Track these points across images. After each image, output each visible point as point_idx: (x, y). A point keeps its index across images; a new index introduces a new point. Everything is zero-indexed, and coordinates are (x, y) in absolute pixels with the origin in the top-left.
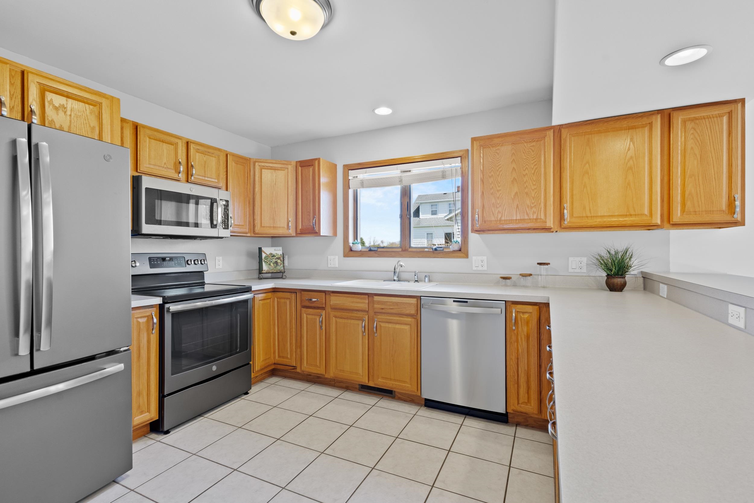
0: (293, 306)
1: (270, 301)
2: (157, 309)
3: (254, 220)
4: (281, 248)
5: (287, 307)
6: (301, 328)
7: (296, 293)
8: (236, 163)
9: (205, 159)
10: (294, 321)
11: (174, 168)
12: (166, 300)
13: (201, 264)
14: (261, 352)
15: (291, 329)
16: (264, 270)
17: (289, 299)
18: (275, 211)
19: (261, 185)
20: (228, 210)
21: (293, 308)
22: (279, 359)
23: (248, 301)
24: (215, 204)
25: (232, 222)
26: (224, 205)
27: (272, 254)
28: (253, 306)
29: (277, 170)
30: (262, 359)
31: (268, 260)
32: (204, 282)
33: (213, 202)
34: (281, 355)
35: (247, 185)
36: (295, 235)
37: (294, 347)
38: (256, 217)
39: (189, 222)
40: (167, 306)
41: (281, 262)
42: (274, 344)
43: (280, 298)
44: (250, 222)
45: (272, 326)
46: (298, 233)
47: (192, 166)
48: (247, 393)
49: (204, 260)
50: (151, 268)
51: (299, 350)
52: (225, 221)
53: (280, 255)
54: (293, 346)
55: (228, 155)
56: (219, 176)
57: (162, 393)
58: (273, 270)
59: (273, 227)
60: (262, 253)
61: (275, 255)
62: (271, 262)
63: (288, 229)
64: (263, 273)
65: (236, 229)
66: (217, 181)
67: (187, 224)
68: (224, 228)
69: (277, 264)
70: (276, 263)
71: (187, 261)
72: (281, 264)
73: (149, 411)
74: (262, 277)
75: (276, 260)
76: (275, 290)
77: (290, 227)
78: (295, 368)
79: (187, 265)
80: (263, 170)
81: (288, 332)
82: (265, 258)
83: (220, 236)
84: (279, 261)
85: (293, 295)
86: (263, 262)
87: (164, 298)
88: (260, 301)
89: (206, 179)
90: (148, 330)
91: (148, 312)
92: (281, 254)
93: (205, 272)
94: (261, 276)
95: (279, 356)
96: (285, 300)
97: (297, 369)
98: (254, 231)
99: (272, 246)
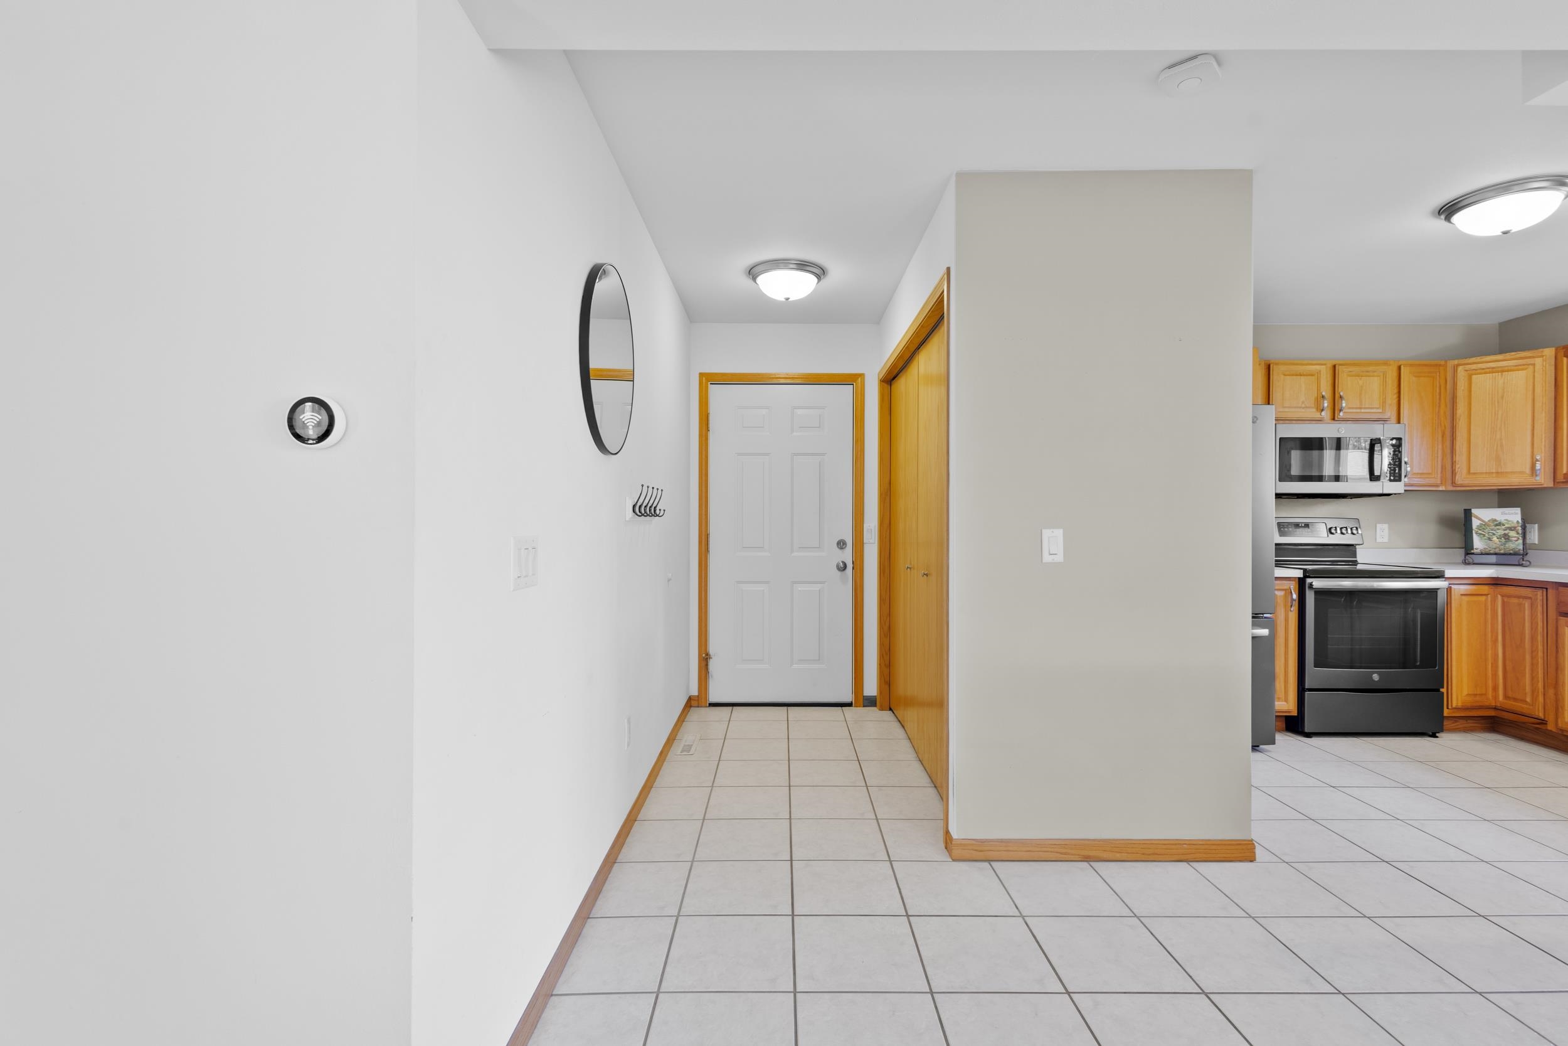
0: (1539, 612)
1: (1486, 600)
2: (1296, 583)
3: (1453, 463)
4: (1518, 510)
5: (1524, 613)
6: (1557, 652)
7: (1547, 589)
8: (1415, 377)
9: (1361, 382)
10: (1539, 638)
11: (1315, 405)
12: (1307, 574)
13: (1353, 533)
14: (1465, 680)
15: (1533, 652)
16: (1476, 549)
17: (1530, 598)
18: (1502, 446)
19: (1470, 404)
20: (1400, 452)
21: (1539, 614)
22: (1505, 701)
23: (1437, 592)
24: (1377, 447)
25: (1409, 469)
26: (1393, 445)
27: (1495, 520)
28: (1449, 602)
29: (1508, 371)
30: (1465, 692)
31: (1486, 531)
32: (1356, 561)
33: (1373, 442)
34: (1510, 694)
35: (1440, 406)
36: (1551, 485)
37: (1540, 684)
38: (1457, 458)
39: (1324, 474)
40: (1309, 580)
41: (1517, 536)
42: (1495, 675)
43: (1509, 596)
44: (1443, 468)
45: (1490, 643)
46: (1558, 481)
47: (1341, 397)
48: (1434, 735)
49: (1357, 528)
50: (1280, 536)
51: (1551, 692)
52: (1395, 470)
53: (1515, 522)
54: (1538, 682)
55: (1402, 367)
56: (1384, 402)
57: (1301, 685)
58: (1498, 549)
59: (1497, 473)
60: (1473, 518)
61: (1504, 522)
62: (1494, 534)
63: (1534, 474)
64: (1473, 554)
65: (1415, 481)
66: (1380, 411)
67: (1320, 478)
68: (1390, 480)
69: (1508, 539)
70: (1506, 537)
71: (1330, 529)
72: (1519, 538)
73: (1286, 700)
74: (1471, 561)
75: (1506, 532)
76: (1496, 582)
77: (1538, 472)
78: (1543, 722)
79: (1330, 535)
80: (1474, 377)
81: (1528, 657)
82: (1479, 527)
83: (1385, 492)
84: (1512, 534)
85: (1539, 593)
86: (1475, 535)
87: (1305, 571)
88: (1463, 597)
89: (1363, 411)
90: (1285, 606)
91: (1286, 585)
92: (1518, 522)
93: (1357, 547)
94: (1469, 558)
95: (1506, 697)
96: (1521, 599)
97: (1548, 725)
98: (1453, 483)
99: (1500, 506)
